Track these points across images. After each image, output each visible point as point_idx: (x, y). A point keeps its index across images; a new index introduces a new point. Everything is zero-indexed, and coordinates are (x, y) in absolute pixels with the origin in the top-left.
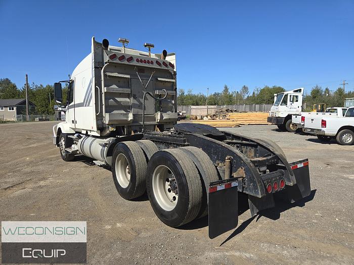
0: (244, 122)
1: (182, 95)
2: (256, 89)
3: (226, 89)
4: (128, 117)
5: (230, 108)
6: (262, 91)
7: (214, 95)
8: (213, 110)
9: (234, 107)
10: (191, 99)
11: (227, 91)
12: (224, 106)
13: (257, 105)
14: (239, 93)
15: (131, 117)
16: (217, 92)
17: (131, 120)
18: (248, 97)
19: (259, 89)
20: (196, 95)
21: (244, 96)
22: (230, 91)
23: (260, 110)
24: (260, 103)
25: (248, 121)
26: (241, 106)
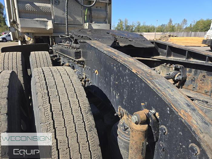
0: (182, 44)
1: (139, 25)
2: (193, 21)
3: (171, 21)
4: (46, 26)
5: (172, 34)
6: (198, 23)
7: (162, 26)
8: (159, 36)
9: (175, 34)
10: (145, 28)
11: (171, 23)
12: (168, 33)
13: (193, 32)
14: (180, 24)
15: (50, 25)
16: (163, 24)
17: (50, 29)
18: (186, 27)
19: (196, 21)
20: (149, 25)
21: (183, 26)
22: (173, 23)
23: (195, 36)
24: (196, 31)
25: (185, 44)
26: (180, 33)
